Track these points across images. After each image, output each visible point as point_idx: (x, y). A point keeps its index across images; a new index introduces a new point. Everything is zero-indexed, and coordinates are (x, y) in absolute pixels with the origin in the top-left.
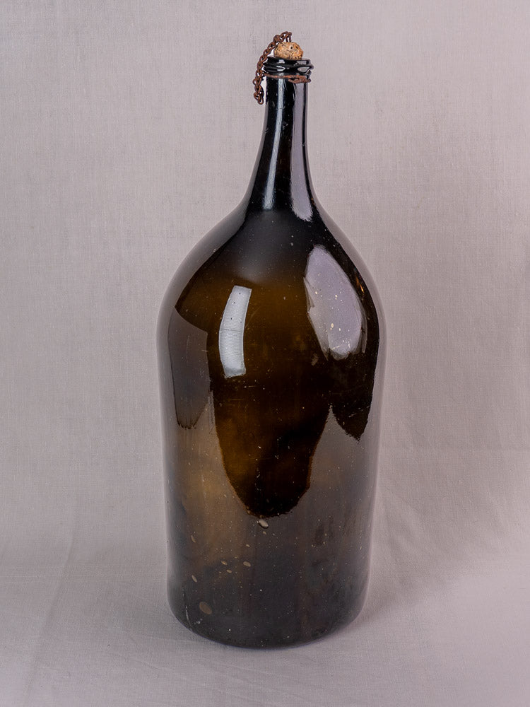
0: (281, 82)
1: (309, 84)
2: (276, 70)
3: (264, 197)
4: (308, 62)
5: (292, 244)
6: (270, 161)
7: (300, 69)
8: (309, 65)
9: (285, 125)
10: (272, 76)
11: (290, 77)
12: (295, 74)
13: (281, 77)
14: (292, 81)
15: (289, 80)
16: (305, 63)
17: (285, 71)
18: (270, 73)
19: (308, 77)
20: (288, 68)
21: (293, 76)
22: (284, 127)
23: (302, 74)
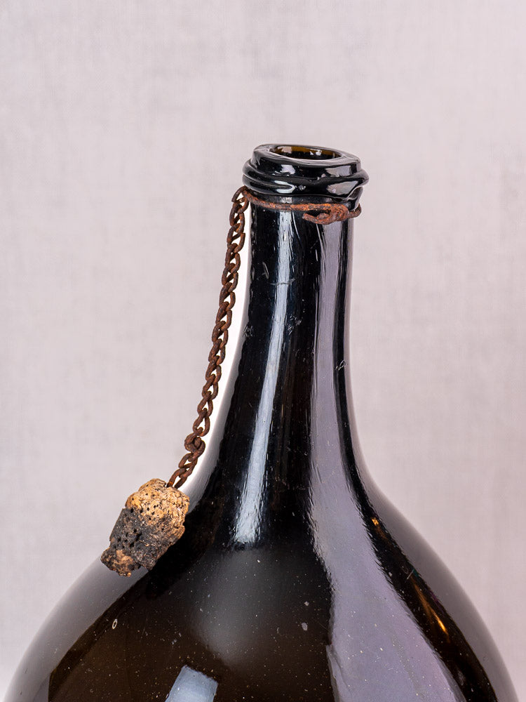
0: (286, 220)
1: (357, 223)
2: (273, 190)
3: (239, 494)
4: (354, 167)
5: (305, 627)
6: (257, 408)
7: (334, 189)
8: (356, 175)
9: (293, 323)
10: (264, 204)
11: (306, 207)
12: (321, 201)
13: (286, 207)
14: (311, 219)
15: (305, 217)
16: (346, 172)
17: (295, 194)
18: (260, 197)
19: (353, 203)
20: (302, 188)
21: (314, 207)
22: (290, 328)
23: (338, 199)
